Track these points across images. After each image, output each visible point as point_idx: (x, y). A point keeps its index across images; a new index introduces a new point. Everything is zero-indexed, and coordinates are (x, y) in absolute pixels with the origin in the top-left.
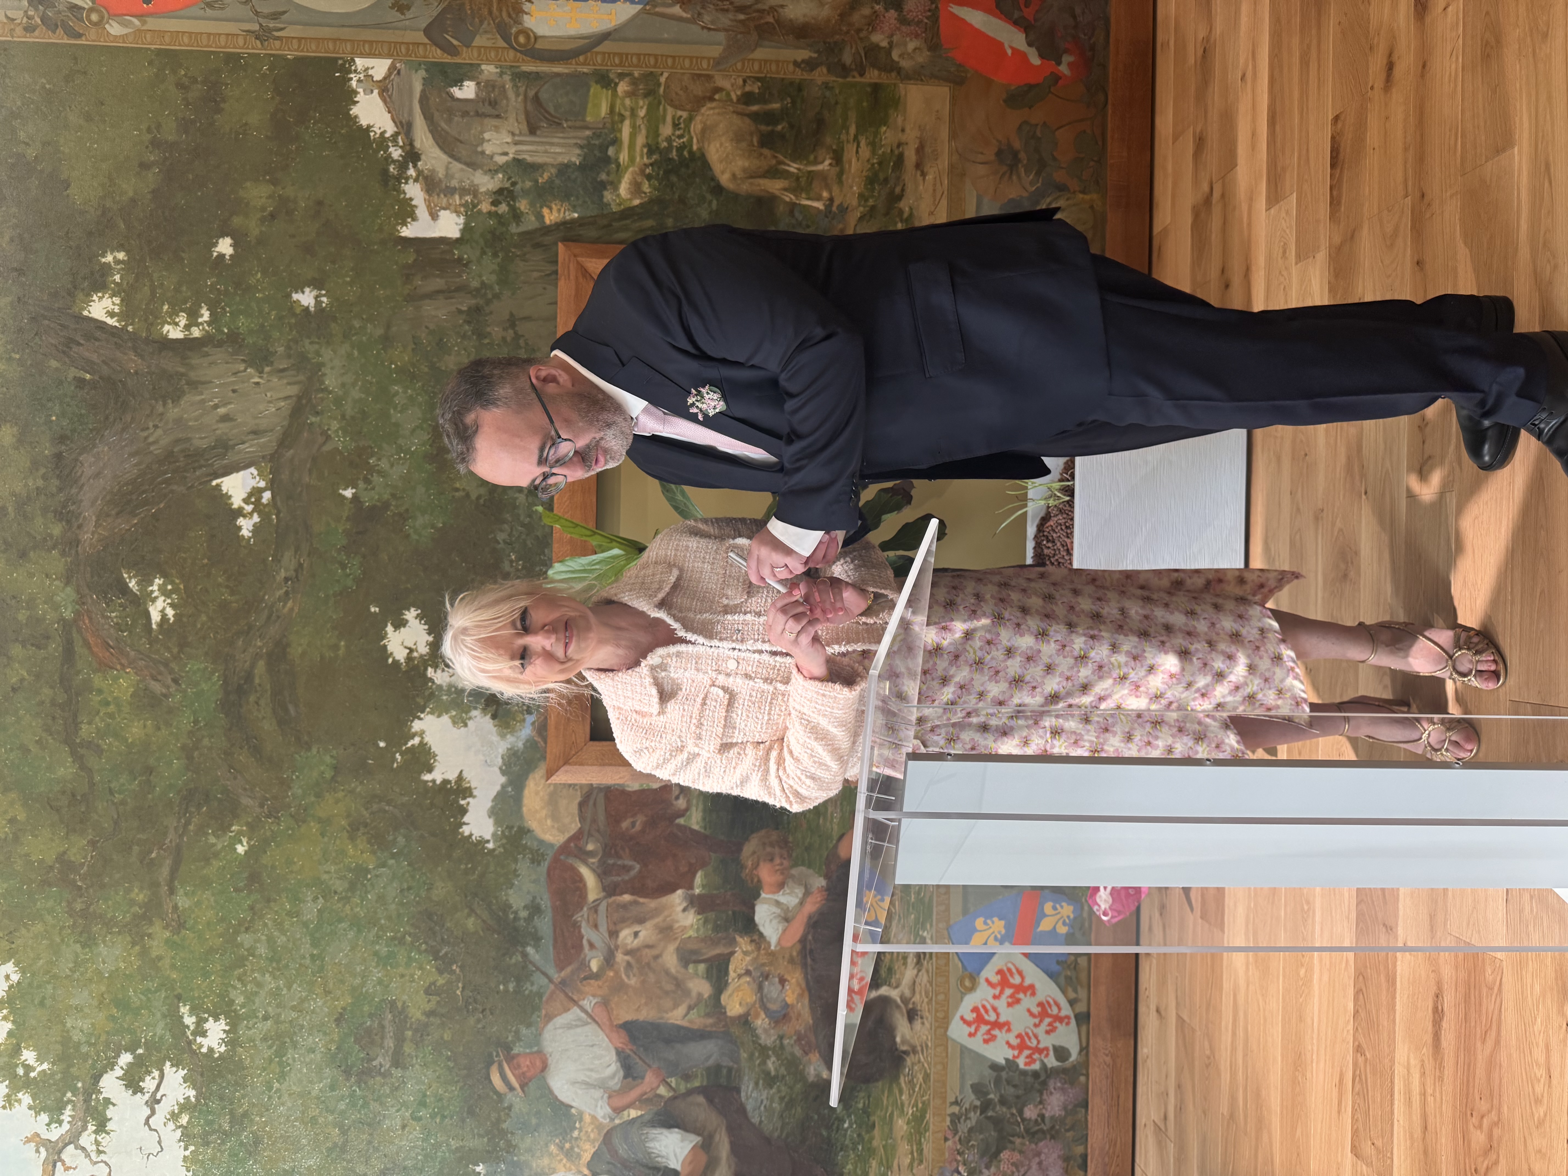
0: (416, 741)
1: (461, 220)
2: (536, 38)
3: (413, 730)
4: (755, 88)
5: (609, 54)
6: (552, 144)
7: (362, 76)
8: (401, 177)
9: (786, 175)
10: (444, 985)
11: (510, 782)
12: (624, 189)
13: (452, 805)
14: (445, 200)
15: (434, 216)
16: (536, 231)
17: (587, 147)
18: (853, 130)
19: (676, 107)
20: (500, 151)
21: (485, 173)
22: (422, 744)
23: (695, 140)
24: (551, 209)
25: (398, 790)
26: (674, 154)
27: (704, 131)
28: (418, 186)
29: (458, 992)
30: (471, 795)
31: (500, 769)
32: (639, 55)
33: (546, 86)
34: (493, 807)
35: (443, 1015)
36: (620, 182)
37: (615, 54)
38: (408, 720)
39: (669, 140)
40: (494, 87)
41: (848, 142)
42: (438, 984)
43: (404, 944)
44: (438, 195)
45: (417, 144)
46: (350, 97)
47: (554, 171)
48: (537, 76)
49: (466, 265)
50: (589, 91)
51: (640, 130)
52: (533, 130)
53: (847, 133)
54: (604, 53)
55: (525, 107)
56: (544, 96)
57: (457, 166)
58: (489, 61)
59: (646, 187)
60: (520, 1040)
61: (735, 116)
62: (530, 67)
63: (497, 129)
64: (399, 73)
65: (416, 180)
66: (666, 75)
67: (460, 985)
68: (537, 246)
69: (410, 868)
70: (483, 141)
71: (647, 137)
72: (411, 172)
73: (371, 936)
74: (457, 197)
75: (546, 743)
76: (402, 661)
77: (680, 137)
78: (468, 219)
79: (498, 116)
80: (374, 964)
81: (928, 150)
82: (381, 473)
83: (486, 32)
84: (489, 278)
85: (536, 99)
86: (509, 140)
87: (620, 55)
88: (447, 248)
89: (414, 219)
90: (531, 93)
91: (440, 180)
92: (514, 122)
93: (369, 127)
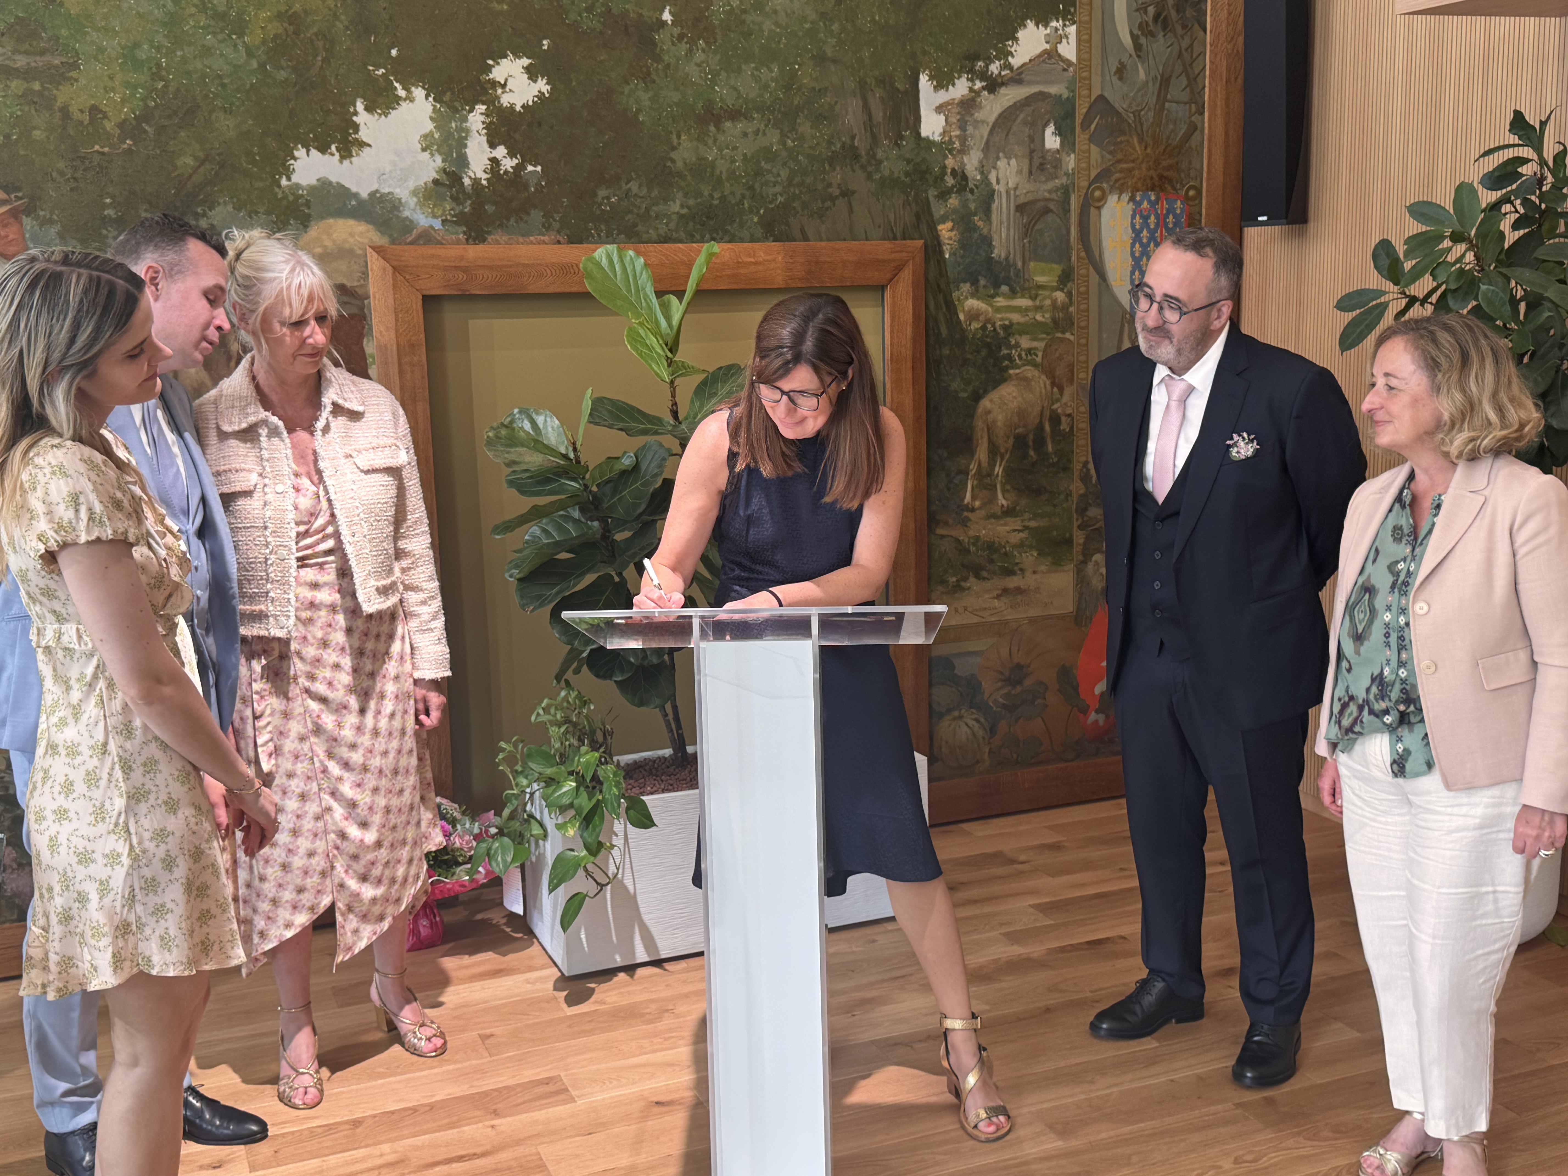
0: (402, 93)
1: (937, 138)
2: (1099, 208)
3: (413, 89)
4: (1064, 426)
5: (1088, 281)
6: (1008, 229)
7: (1060, 32)
8: (973, 75)
9: (992, 464)
10: (104, 129)
11: (361, 203)
12: (973, 303)
13: (329, 135)
14: (955, 120)
15: (939, 109)
16: (931, 215)
17: (1007, 264)
18: (1033, 524)
19: (1045, 351)
20: (1000, 176)
21: (981, 162)
22: (398, 100)
23: (1017, 371)
24: (951, 230)
25: (342, 71)
26: (1005, 352)
27: (1026, 379)
28: (966, 91)
29: (97, 147)
30: (342, 158)
31: (377, 191)
32: (1087, 310)
33: (1058, 220)
34: (330, 183)
35: (64, 128)
36: (978, 299)
37: (1087, 287)
38: (424, 84)
39: (1017, 345)
40: (1055, 167)
41: (1023, 521)
42: (105, 122)
43: (152, 79)
44: (959, 113)
45: (1003, 90)
46: (1042, 20)
47: (985, 231)
48: (1067, 211)
49: (896, 144)
50: (1056, 263)
51: (1023, 316)
52: (1020, 208)
53: (1030, 519)
54: (1088, 276)
55: (1039, 200)
56: (1050, 218)
57: (985, 131)
58: (1078, 161)
59: (975, 325)
60: (41, 225)
61: (1039, 409)
62: (1074, 203)
63: (1020, 172)
64: (1065, 70)
65: (971, 89)
66: (1072, 338)
67: (106, 149)
68: (918, 216)
69: (248, 86)
70: (1009, 158)
71: (1018, 323)
72: (978, 85)
73: (159, 38)
74: (958, 133)
75: (412, 243)
76: (491, 76)
77: (1020, 356)
78: (938, 145)
79: (1030, 173)
80: (123, 42)
81: (1019, 598)
82: (690, 52)
83: (1102, 157)
84: (886, 168)
85: (1048, 211)
86: (1011, 185)
87: (1087, 292)
88: (911, 123)
89: (936, 88)
90: (1052, 206)
91: (972, 115)
92: (1028, 189)
93: (1016, 40)
